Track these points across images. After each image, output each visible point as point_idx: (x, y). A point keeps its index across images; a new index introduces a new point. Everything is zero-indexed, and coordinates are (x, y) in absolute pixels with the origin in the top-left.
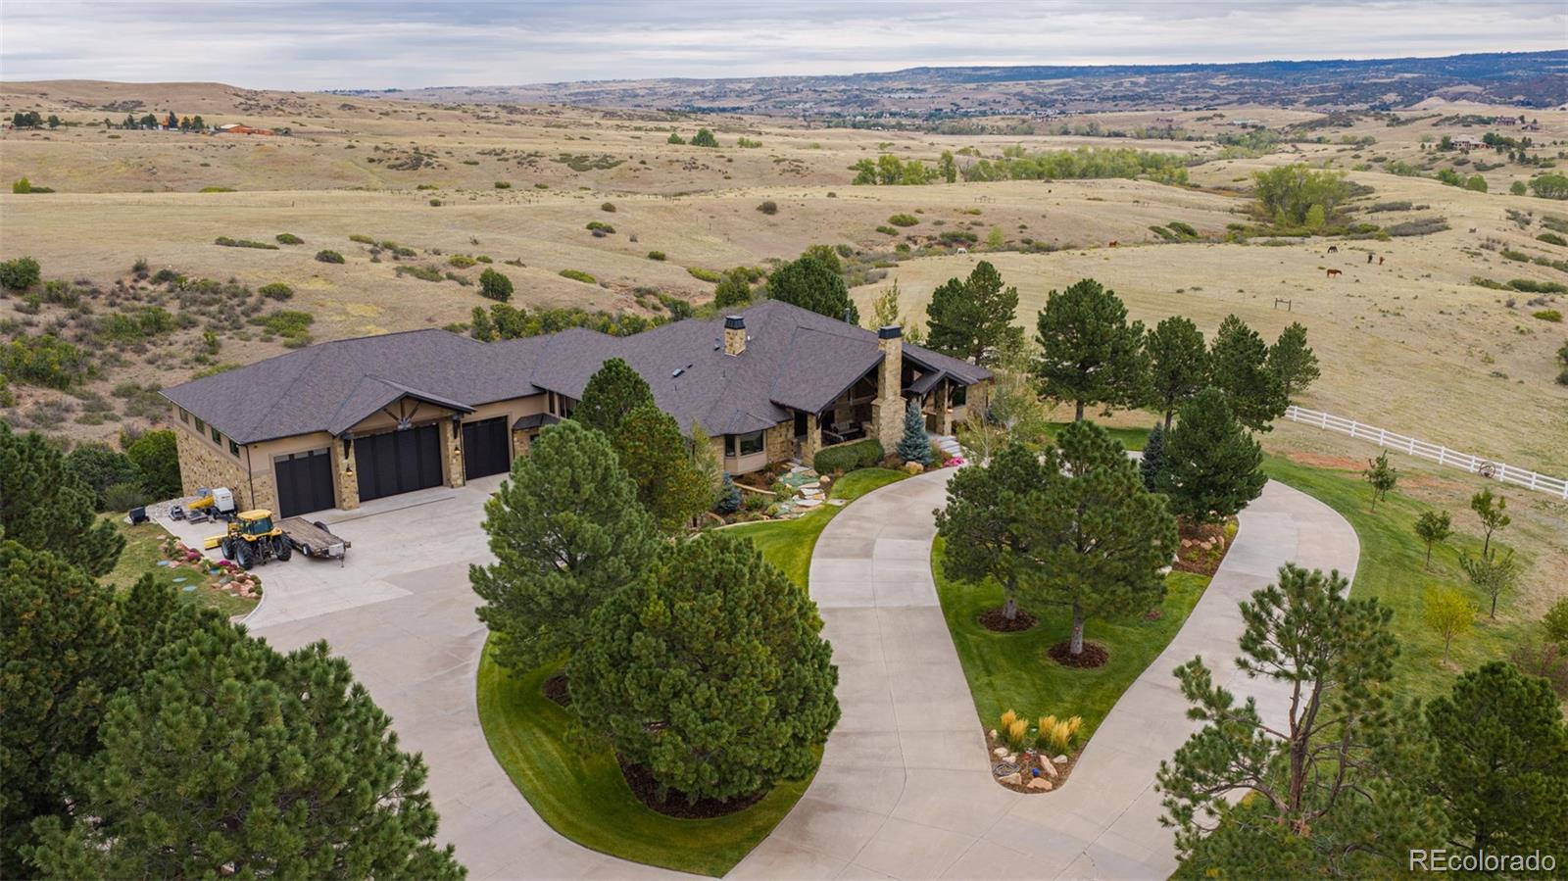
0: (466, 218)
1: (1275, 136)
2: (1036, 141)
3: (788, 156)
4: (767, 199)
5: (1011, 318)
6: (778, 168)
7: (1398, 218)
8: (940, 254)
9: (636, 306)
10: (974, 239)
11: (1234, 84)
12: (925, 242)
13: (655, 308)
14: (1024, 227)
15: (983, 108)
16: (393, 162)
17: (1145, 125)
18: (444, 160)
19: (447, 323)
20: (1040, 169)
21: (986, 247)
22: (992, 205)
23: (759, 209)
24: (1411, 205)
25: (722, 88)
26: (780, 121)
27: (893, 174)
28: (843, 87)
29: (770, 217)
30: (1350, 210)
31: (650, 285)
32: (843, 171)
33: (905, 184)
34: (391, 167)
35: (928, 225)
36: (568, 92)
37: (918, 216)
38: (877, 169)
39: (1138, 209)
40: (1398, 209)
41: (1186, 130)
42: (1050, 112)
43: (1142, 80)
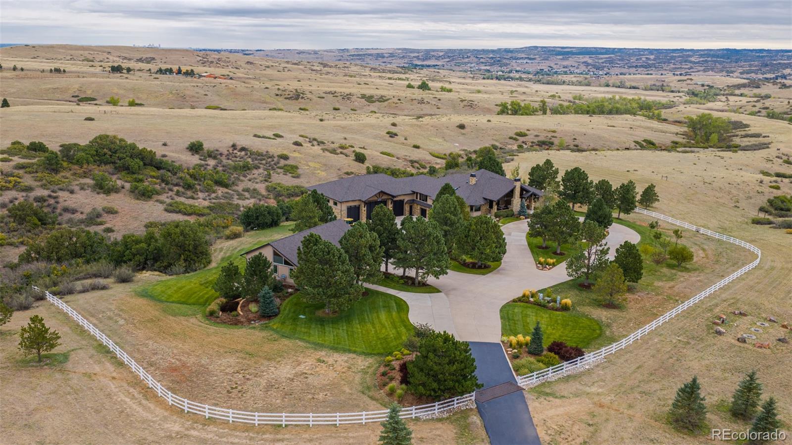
0: (338, 128)
1: (718, 92)
2: (591, 90)
3: (466, 98)
4: (461, 123)
5: (556, 178)
6: (462, 104)
7: (753, 141)
8: (536, 150)
9: (411, 167)
10: (552, 144)
11: (702, 61)
12: (530, 144)
13: (418, 168)
14: (575, 139)
15: (565, 70)
16: (287, 96)
17: (650, 83)
18: (309, 96)
19: (346, 171)
20: (588, 109)
21: (557, 148)
22: (562, 128)
23: (457, 127)
24: (761, 135)
25: (428, 54)
26: (459, 74)
27: (516, 110)
28: (491, 56)
29: (462, 131)
30: (734, 136)
31: (415, 159)
32: (492, 107)
33: (522, 115)
34: (286, 98)
35: (532, 136)
36: (349, 54)
37: (527, 132)
38: (510, 107)
39: (631, 132)
40: (755, 137)
41: (671, 87)
42: (601, 73)
43: (652, 57)
